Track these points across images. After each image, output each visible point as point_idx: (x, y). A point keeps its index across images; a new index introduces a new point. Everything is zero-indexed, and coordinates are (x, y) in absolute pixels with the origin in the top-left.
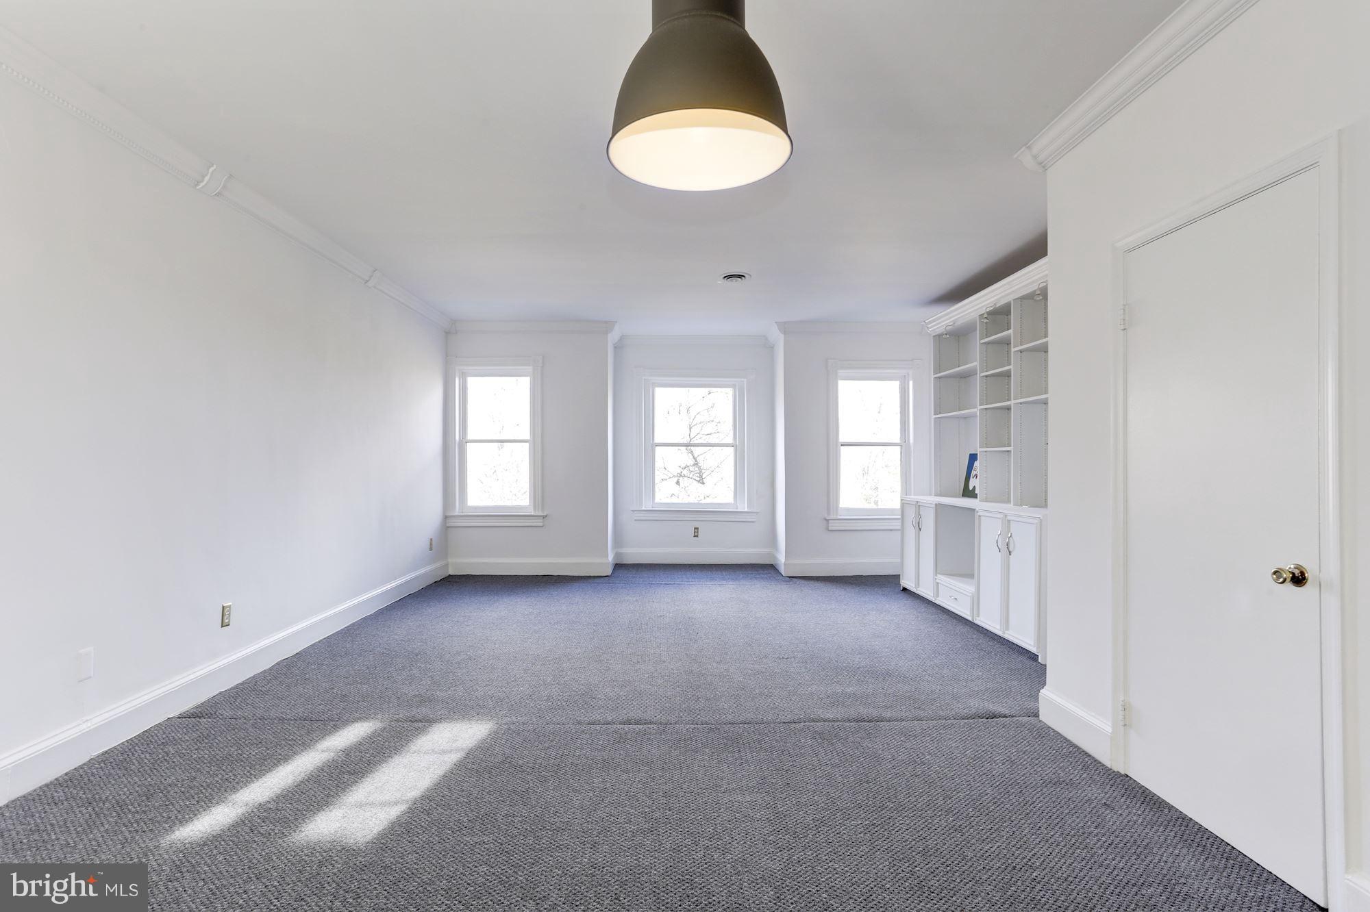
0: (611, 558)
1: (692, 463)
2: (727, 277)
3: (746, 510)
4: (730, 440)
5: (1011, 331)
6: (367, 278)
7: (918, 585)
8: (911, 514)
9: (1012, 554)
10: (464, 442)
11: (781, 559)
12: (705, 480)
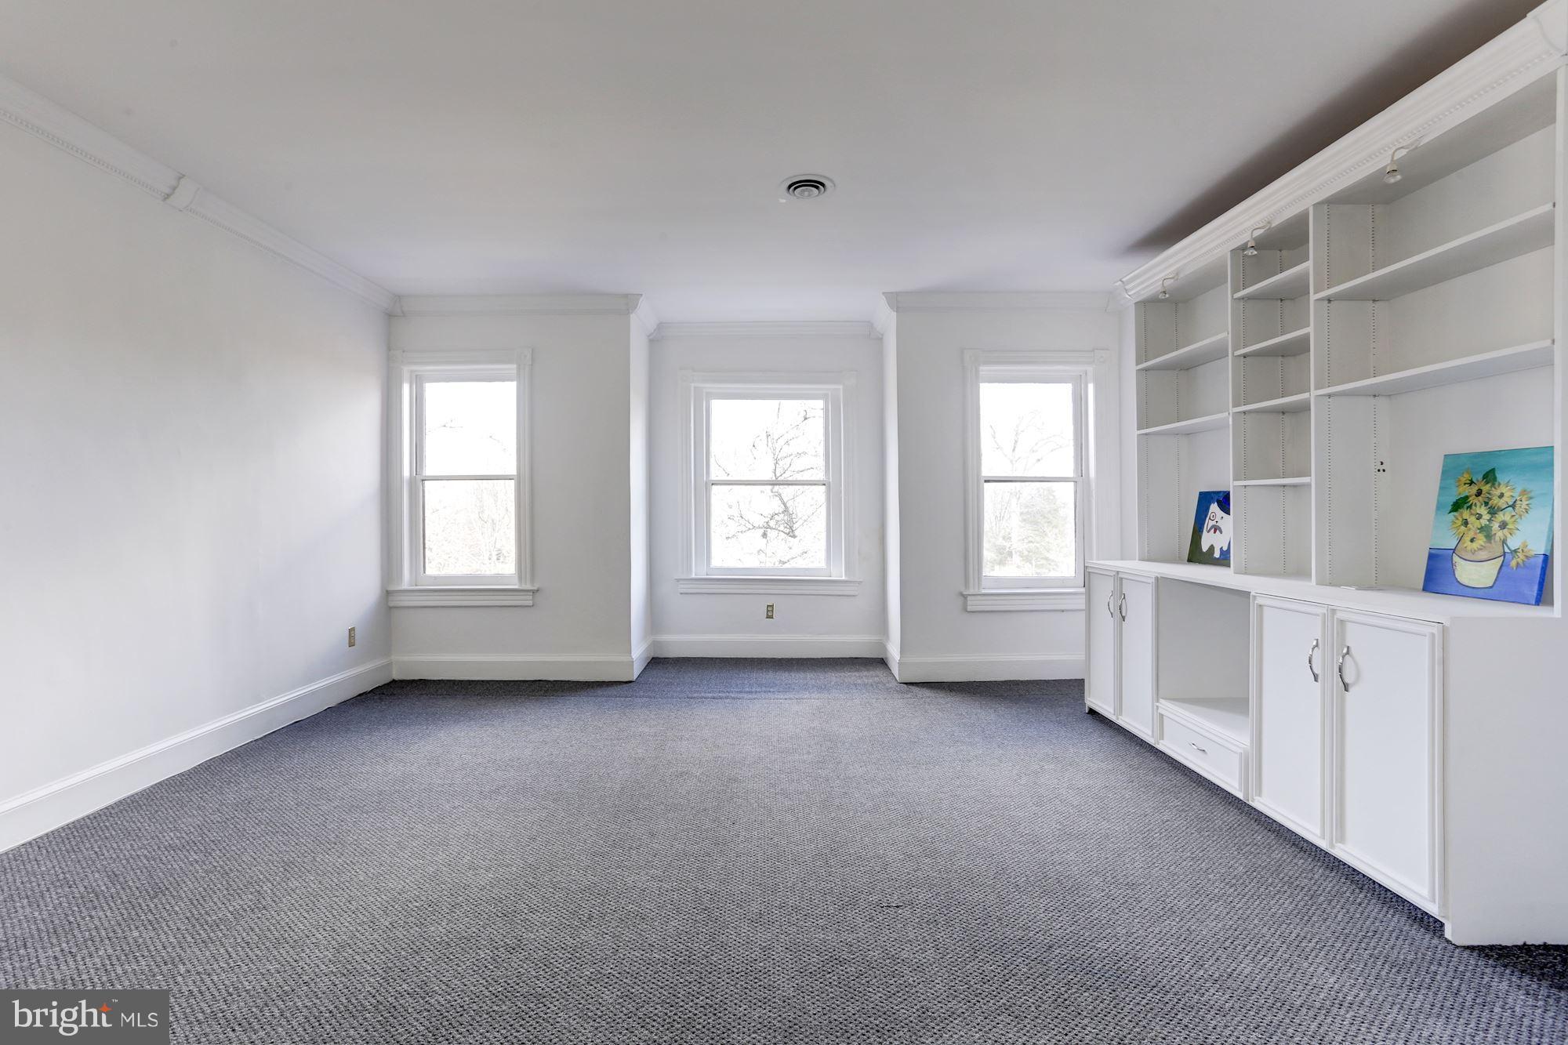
0: (639, 651)
1: (781, 510)
2: (795, 185)
3: (844, 578)
4: (820, 475)
5: (1308, 265)
6: (167, 191)
7: (1119, 709)
8: (1104, 591)
9: (1351, 689)
10: (418, 481)
11: (894, 653)
12: (796, 533)
